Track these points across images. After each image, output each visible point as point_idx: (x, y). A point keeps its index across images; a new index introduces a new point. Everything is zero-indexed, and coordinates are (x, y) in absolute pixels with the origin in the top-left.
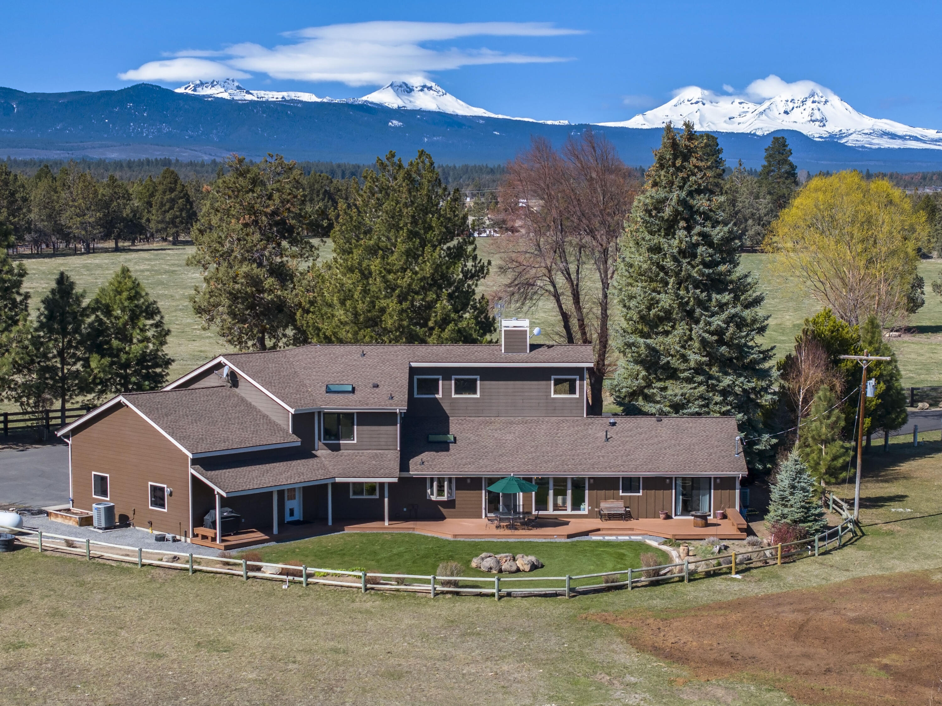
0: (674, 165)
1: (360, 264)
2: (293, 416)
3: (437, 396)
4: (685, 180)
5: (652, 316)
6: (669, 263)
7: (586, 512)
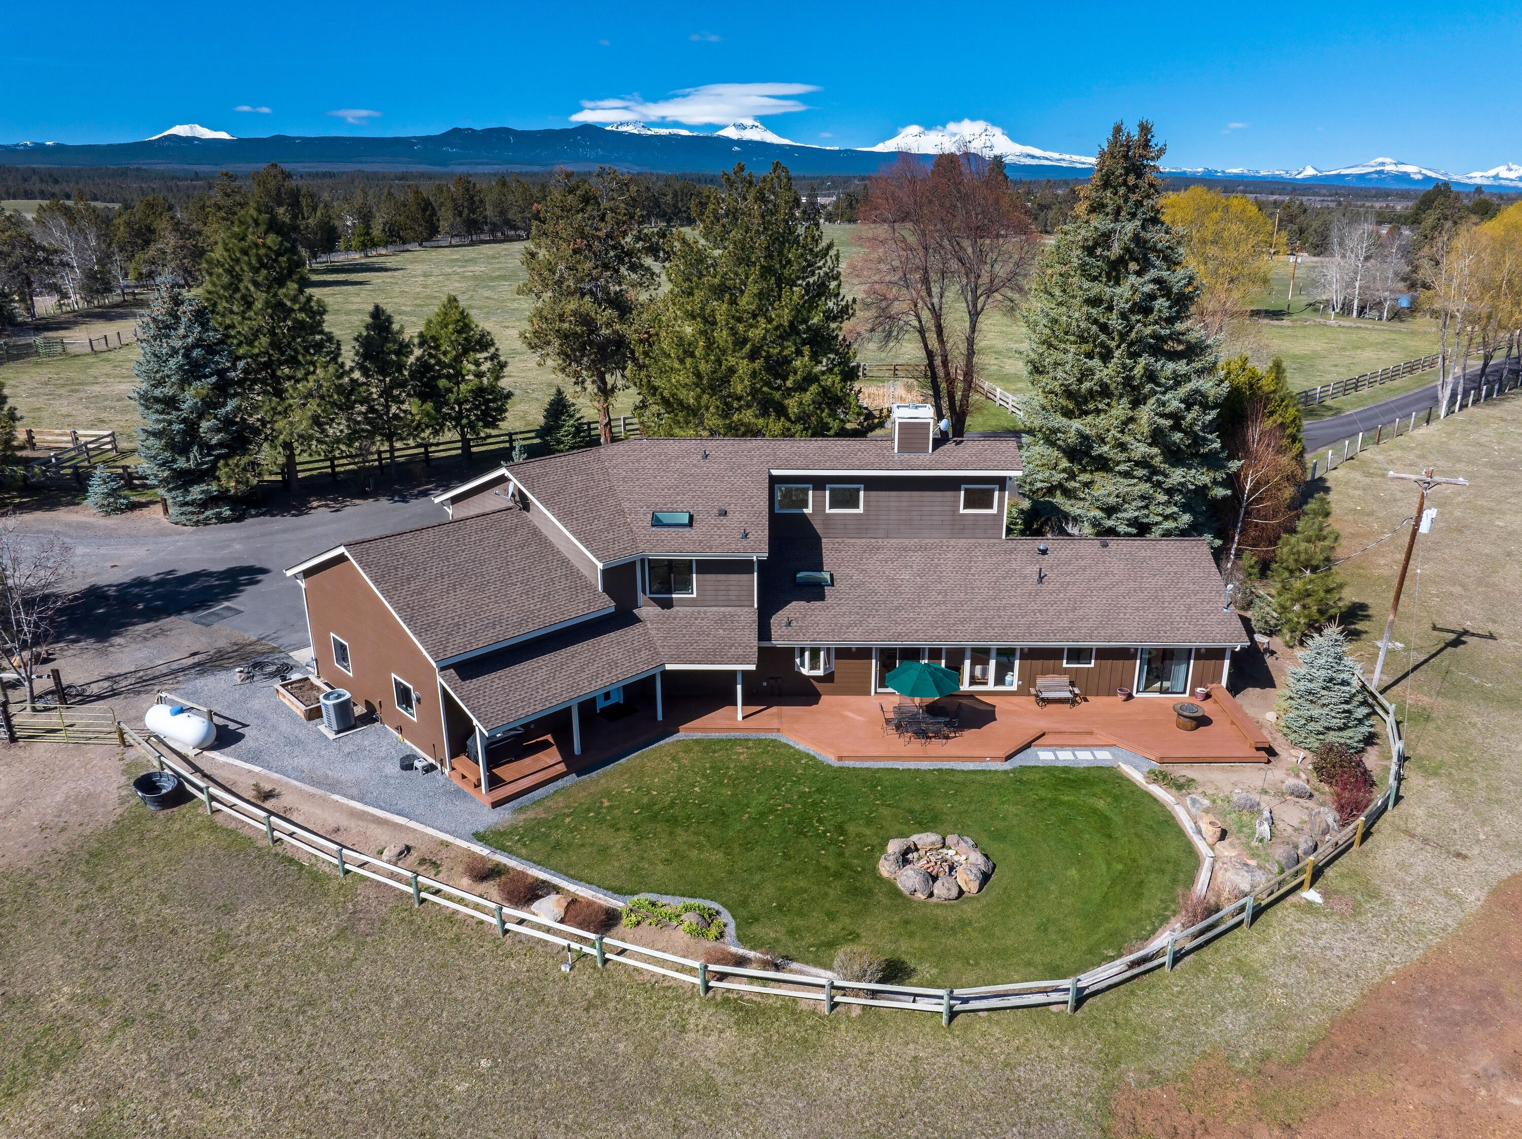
0: (1125, 183)
1: (702, 309)
2: (604, 572)
3: (805, 511)
4: (1139, 204)
5: (1083, 390)
6: (1115, 322)
7: (1014, 688)
